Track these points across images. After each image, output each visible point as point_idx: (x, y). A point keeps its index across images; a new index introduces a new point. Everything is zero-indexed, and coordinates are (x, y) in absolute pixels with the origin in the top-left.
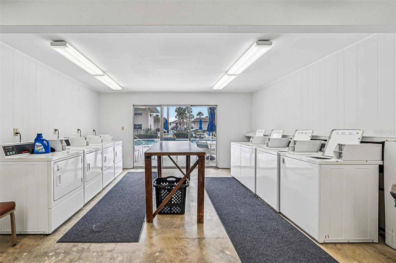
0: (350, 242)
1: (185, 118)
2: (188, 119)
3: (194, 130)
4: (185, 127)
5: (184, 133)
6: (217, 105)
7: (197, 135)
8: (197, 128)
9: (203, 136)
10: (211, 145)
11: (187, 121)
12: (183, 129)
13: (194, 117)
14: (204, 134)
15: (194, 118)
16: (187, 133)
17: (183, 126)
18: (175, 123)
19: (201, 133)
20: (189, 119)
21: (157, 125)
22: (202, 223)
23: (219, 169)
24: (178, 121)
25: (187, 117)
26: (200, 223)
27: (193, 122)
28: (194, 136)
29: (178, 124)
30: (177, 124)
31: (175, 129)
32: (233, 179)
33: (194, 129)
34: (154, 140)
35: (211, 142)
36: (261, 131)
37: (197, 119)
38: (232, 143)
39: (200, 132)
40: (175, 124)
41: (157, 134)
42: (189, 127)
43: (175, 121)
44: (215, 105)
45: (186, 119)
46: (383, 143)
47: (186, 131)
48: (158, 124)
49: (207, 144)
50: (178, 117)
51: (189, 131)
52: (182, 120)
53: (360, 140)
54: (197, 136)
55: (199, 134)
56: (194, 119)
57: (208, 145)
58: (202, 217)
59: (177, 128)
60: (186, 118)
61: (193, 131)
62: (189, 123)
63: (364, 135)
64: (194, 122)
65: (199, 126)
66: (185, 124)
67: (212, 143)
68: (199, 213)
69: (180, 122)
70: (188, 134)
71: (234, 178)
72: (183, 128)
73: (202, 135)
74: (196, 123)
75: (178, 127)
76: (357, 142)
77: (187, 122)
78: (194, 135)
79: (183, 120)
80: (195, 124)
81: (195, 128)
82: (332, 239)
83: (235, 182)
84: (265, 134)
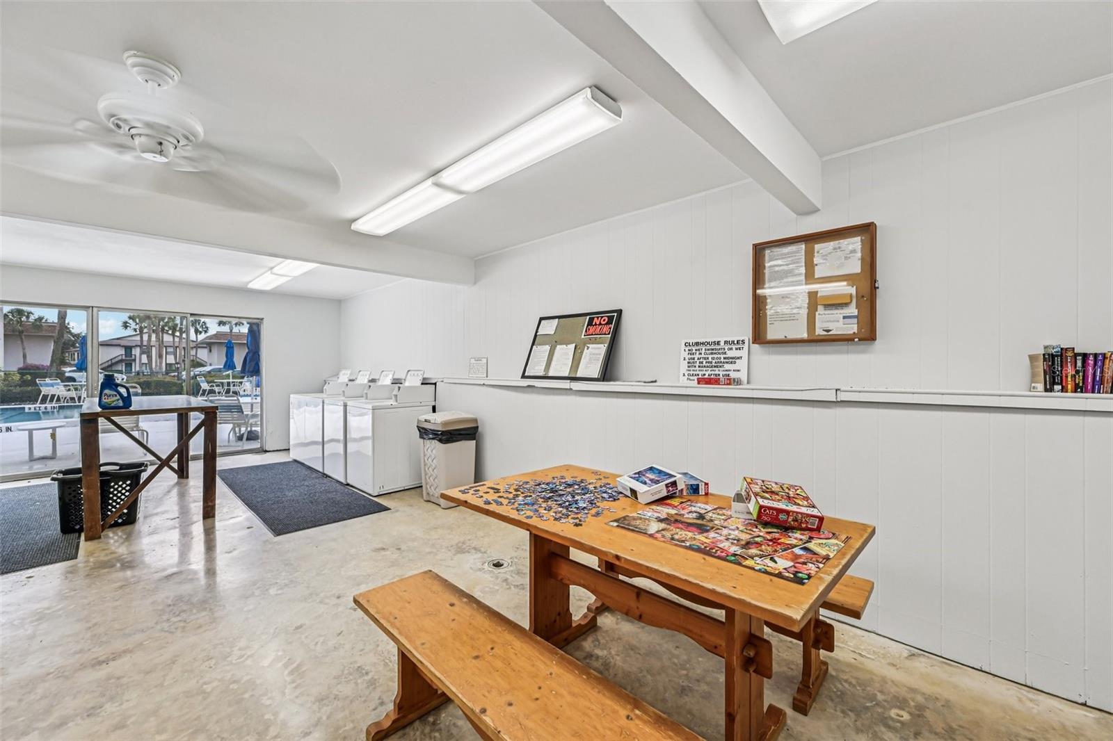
0: (406, 488)
1: (166, 328)
2: (181, 335)
3: (209, 372)
4: (171, 359)
5: (166, 380)
6: (262, 319)
7: (217, 386)
8: (218, 364)
9: (237, 389)
10: (252, 405)
11: (177, 339)
12: (161, 368)
13: (207, 328)
14: (241, 383)
15: (206, 332)
16: (180, 382)
17: (160, 356)
18: (119, 345)
19: (231, 380)
20: (184, 336)
21: (21, 350)
22: (213, 516)
23: (267, 454)
24: (138, 338)
25: (178, 329)
26: (209, 517)
27: (205, 346)
28: (204, 391)
29: (136, 352)
30: (128, 349)
31: (122, 367)
32: (295, 465)
33: (208, 368)
34: (24, 408)
35: (252, 399)
36: (346, 372)
37: (218, 335)
38: (291, 396)
39: (228, 376)
40: (123, 352)
41: (37, 385)
42: (184, 361)
43: (118, 339)
44: (258, 319)
45: (173, 335)
46: (435, 384)
47: (173, 374)
48: (24, 349)
49: (239, 403)
50: (138, 327)
51: (184, 373)
52: (154, 336)
53: (421, 382)
54: (217, 389)
55: (222, 383)
56: (208, 334)
57: (241, 406)
58: (213, 507)
59: (129, 365)
60: (174, 329)
61: (203, 375)
62: (184, 348)
63: (425, 376)
64: (209, 345)
65: (225, 359)
66: (170, 350)
67: (254, 401)
68: (207, 503)
69: (145, 343)
70: (181, 384)
71: (296, 461)
72: (161, 363)
73: (234, 385)
74: (215, 349)
75: (135, 360)
76: (419, 383)
77: (176, 344)
78: (205, 386)
79: (157, 337)
80: (210, 351)
81: (211, 365)
82: (387, 489)
83: (300, 468)
84: (351, 378)
